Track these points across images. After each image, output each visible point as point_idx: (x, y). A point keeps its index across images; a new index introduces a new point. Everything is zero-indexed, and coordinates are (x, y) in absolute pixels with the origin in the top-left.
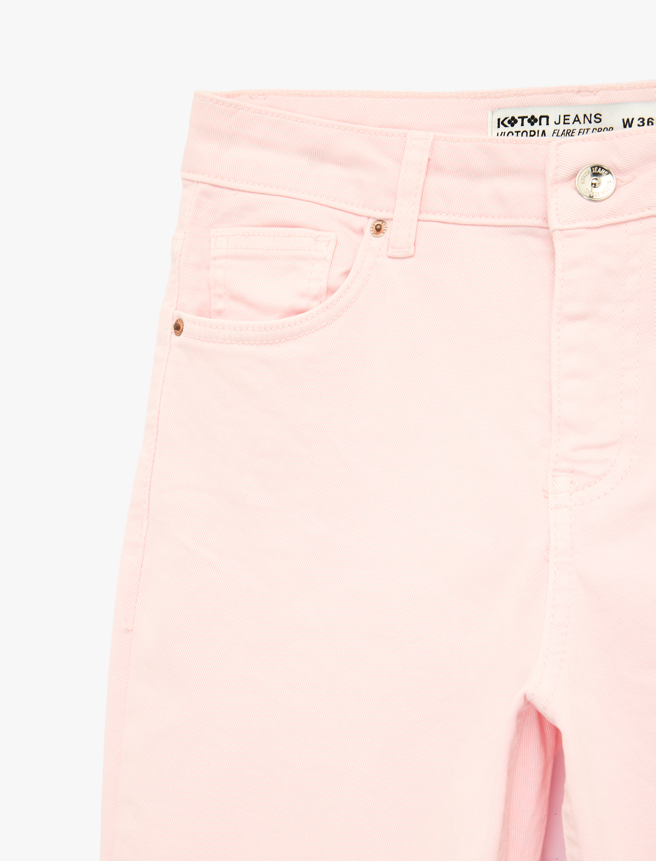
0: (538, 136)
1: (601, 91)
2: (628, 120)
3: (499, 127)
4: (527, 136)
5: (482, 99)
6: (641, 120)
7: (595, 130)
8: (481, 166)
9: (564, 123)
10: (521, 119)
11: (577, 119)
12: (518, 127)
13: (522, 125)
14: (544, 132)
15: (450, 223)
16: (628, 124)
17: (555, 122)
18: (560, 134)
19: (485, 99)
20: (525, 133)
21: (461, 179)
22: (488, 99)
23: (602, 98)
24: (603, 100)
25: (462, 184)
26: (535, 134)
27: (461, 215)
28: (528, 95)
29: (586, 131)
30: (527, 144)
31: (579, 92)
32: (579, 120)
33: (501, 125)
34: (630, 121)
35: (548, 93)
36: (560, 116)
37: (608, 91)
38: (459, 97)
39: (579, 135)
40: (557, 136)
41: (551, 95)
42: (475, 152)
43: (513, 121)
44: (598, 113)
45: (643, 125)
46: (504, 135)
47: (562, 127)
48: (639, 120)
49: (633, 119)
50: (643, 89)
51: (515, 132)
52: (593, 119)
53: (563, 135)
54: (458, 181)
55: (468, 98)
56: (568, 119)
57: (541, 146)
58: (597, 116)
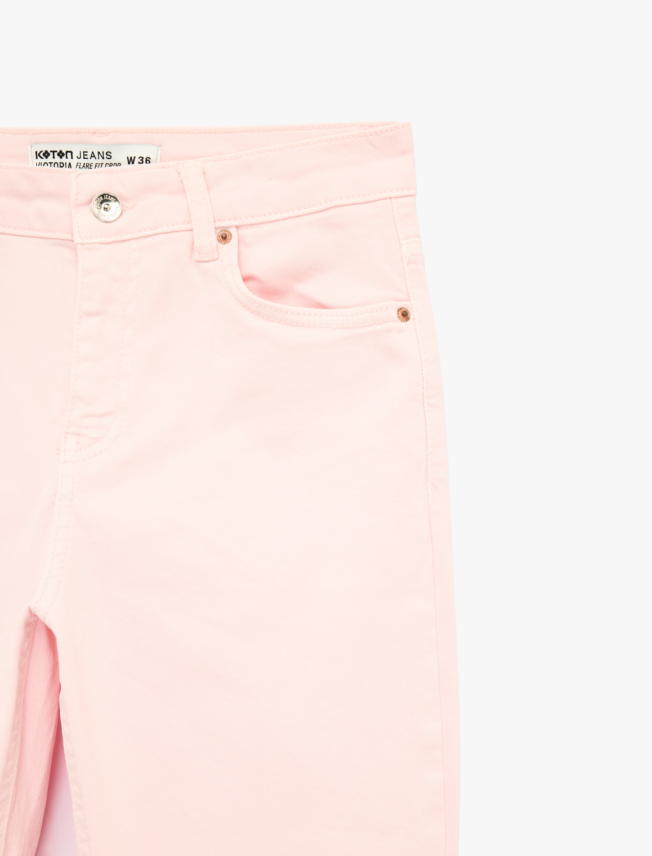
0: (66, 167)
1: (111, 133)
2: (131, 158)
3: (37, 158)
4: (58, 167)
5: (23, 135)
6: (141, 159)
7: (107, 164)
8: (26, 189)
9: (84, 158)
10: (52, 153)
11: (93, 155)
12: (50, 159)
13: (54, 157)
14: (70, 164)
15: (7, 234)
16: (131, 161)
17: (77, 157)
18: (81, 166)
19: (25, 135)
20: (56, 164)
21: (11, 199)
22: (27, 135)
23: (112, 139)
24: (113, 141)
25: (13, 203)
26: (63, 166)
27: (15, 228)
28: (56, 134)
29: (100, 165)
30: (57, 173)
31: (94, 133)
32: (94, 156)
33: (38, 157)
34: (133, 159)
35: (71, 133)
36: (80, 152)
37: (117, 134)
38: (5, 132)
39: (95, 168)
40: (80, 168)
41: (73, 134)
42: (19, 178)
43: (46, 154)
44: (108, 151)
45: (142, 163)
46: (41, 166)
47: (82, 161)
48: (139, 158)
49: (135, 157)
50: (143, 133)
51: (49, 163)
52: (105, 156)
53: (84, 167)
54: (9, 200)
55: (11, 133)
56: (87, 155)
57: (67, 175)
58: (108, 154)
